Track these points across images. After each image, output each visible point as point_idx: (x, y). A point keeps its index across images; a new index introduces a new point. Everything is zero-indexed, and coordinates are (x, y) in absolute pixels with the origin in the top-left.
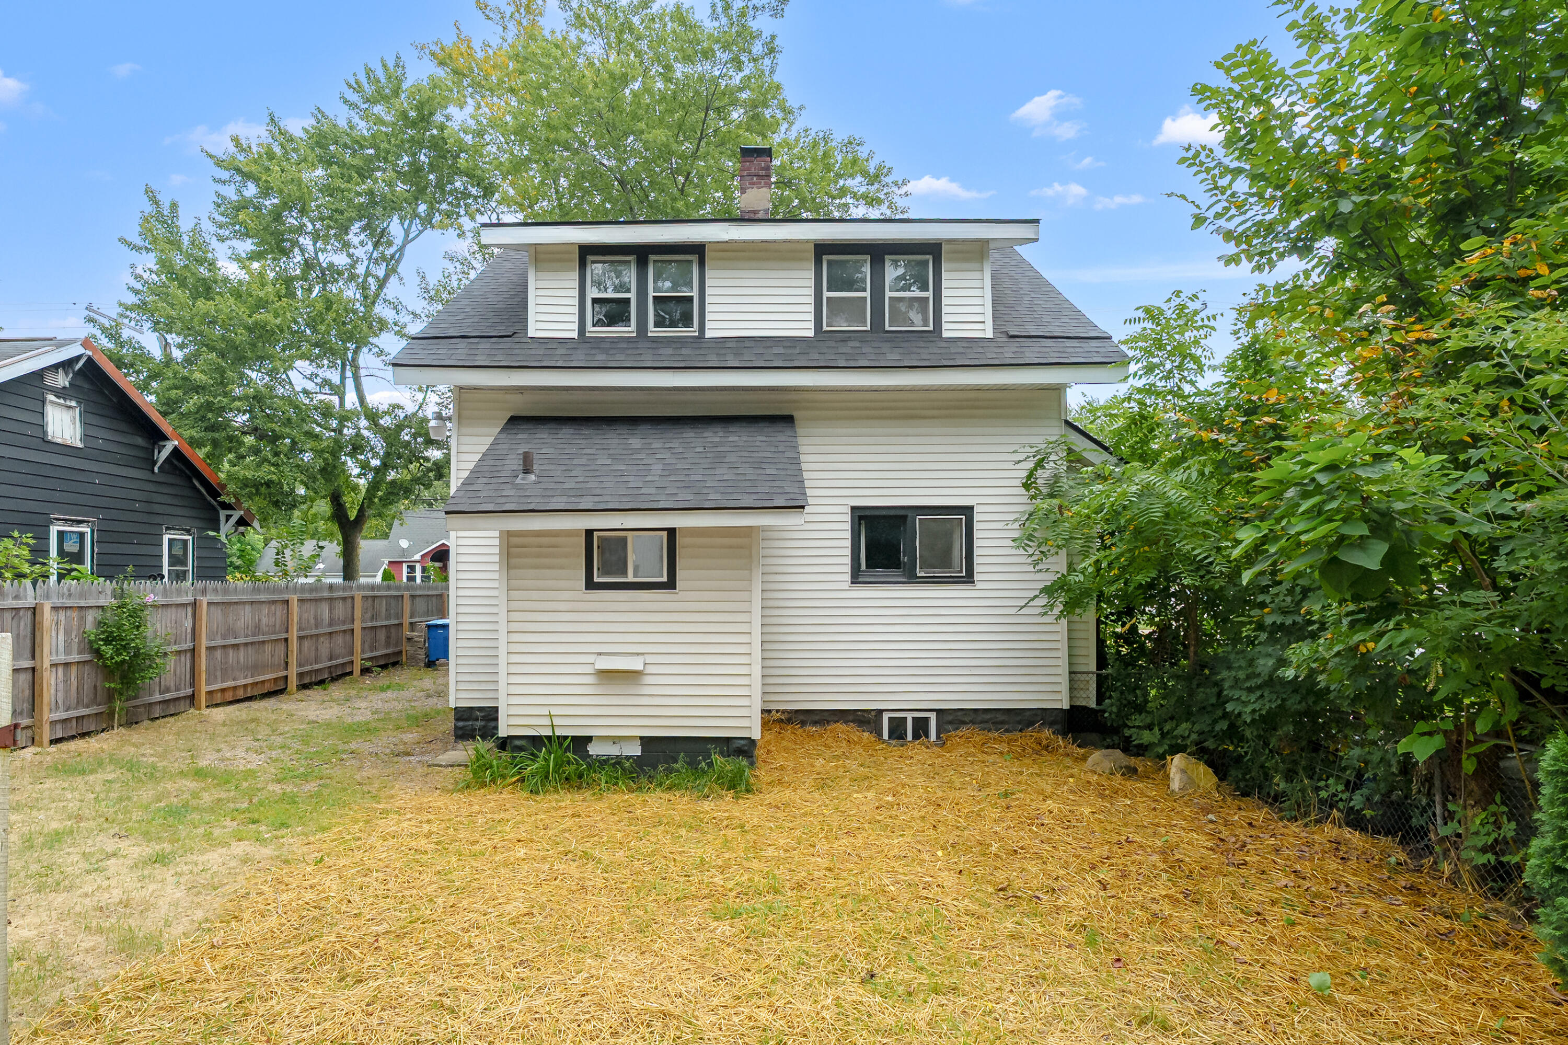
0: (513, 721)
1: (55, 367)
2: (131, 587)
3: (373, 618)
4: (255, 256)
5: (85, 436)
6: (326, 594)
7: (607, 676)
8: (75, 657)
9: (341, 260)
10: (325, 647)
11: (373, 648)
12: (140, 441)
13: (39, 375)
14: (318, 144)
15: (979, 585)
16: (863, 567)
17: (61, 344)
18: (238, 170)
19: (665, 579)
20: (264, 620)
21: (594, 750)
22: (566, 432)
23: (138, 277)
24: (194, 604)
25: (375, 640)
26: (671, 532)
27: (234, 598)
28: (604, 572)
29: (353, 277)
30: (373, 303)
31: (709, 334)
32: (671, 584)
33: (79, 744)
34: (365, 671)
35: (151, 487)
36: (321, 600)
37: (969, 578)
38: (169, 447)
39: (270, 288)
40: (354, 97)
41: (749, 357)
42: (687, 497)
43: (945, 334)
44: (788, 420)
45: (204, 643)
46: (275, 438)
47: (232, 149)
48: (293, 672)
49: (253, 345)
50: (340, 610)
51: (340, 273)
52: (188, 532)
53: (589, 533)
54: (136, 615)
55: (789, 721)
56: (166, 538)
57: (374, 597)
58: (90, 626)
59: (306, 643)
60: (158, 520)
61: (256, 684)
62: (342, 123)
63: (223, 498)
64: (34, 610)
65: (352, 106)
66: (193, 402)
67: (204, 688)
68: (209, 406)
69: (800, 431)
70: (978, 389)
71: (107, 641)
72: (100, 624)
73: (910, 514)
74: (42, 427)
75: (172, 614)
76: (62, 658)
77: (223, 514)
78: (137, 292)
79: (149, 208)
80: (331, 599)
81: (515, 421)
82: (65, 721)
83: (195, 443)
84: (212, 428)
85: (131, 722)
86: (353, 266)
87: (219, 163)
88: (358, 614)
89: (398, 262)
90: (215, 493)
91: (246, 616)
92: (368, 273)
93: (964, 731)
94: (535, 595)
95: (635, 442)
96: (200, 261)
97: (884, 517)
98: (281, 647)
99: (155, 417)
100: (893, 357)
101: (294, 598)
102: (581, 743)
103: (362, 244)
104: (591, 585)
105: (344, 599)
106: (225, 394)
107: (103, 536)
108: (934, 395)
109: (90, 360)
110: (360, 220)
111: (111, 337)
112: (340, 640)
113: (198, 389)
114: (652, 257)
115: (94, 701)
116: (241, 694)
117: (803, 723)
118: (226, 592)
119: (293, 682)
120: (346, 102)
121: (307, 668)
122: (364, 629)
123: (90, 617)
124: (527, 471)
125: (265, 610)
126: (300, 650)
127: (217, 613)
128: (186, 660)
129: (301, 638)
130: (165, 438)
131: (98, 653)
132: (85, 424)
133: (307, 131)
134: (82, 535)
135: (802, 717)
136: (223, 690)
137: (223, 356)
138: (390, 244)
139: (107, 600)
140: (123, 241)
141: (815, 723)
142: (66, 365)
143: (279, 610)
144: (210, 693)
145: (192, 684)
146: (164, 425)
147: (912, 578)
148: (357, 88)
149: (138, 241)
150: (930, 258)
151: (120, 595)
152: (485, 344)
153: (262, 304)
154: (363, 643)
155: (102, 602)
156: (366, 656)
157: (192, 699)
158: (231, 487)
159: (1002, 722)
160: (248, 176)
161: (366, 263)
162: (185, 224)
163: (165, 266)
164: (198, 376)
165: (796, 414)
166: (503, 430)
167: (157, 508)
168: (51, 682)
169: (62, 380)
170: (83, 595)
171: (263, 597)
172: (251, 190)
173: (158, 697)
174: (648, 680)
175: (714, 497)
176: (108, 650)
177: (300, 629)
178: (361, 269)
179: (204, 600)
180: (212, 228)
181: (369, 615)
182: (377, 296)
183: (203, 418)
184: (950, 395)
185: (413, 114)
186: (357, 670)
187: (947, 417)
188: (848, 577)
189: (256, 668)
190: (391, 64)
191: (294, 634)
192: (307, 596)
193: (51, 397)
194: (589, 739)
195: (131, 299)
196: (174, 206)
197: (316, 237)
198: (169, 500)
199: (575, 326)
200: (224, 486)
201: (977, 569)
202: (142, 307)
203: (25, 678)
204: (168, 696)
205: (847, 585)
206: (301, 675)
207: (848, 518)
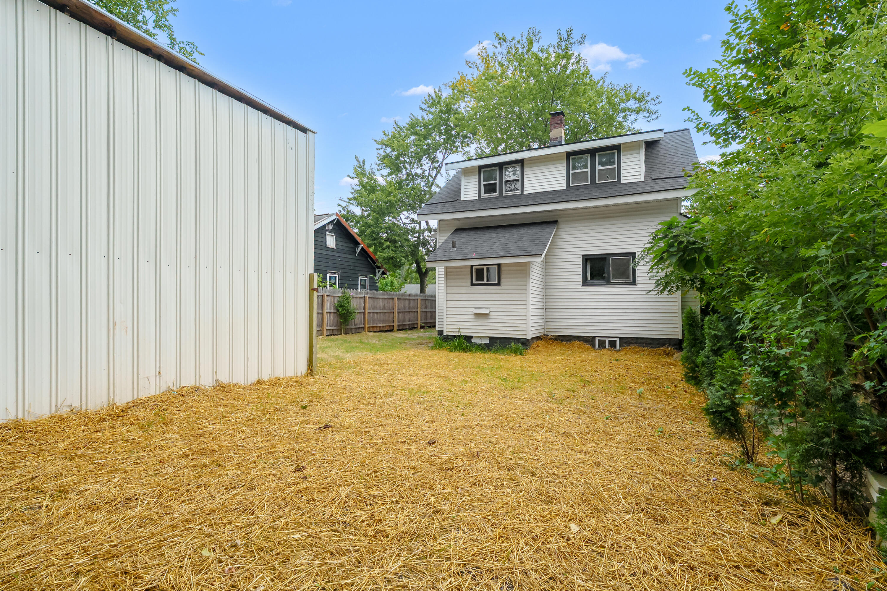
0: (448, 330)
1: (329, 223)
2: (347, 290)
3: (425, 308)
4: (390, 174)
5: (337, 245)
6: (407, 297)
7: (477, 315)
8: (332, 311)
9: (419, 171)
10: (407, 317)
11: (425, 319)
12: (352, 245)
13: (324, 226)
14: (412, 128)
15: (639, 285)
16: (589, 278)
17: (330, 215)
18: (384, 144)
19: (497, 282)
20: (386, 305)
21: (474, 341)
22: (472, 233)
23: (353, 189)
24: (365, 297)
25: (426, 316)
26: (499, 265)
27: (377, 297)
28: (478, 280)
29: (423, 177)
30: (431, 186)
31: (525, 193)
32: (499, 284)
33: (333, 337)
34: (422, 327)
35: (355, 261)
36: (406, 299)
37: (634, 283)
38: (360, 247)
39: (393, 187)
40: (424, 106)
41: (538, 200)
42: (503, 253)
43: (622, 182)
44: (555, 222)
45: (367, 311)
46: (395, 242)
47: (382, 136)
48: (396, 324)
49: (388, 209)
50: (413, 303)
51: (418, 176)
52: (366, 276)
53: (472, 266)
54: (348, 299)
55: (556, 340)
56: (360, 278)
57: (426, 300)
58: (336, 302)
59: (401, 315)
60: (357, 272)
61: (383, 326)
62: (420, 118)
63: (377, 264)
64: (322, 296)
65: (424, 110)
66: (368, 231)
67: (367, 326)
68: (373, 232)
69: (560, 226)
70: (637, 203)
71: (340, 307)
72: (339, 301)
73: (607, 257)
74: (325, 242)
75: (358, 300)
76: (329, 311)
77: (377, 270)
78: (352, 193)
79: (356, 163)
80: (409, 299)
81: (458, 230)
82: (330, 330)
83: (369, 246)
84: (375, 239)
85: (346, 333)
86: (423, 173)
87: (378, 143)
88: (419, 306)
89: (441, 168)
90: (374, 263)
91: (380, 303)
92: (429, 175)
93: (632, 346)
94: (455, 288)
95: (494, 235)
96: (372, 179)
97: (597, 259)
98: (392, 314)
99: (356, 237)
100: (595, 194)
101: (396, 298)
102: (469, 338)
103: (427, 163)
104: (472, 285)
105: (414, 300)
106: (379, 227)
107: (342, 278)
108: (620, 207)
109: (338, 220)
110: (425, 155)
111: (345, 210)
112: (413, 314)
113: (369, 226)
114: (504, 166)
115: (336, 325)
116: (378, 329)
117: (562, 341)
118: (374, 294)
119: (396, 328)
120: (421, 109)
121: (401, 323)
122: (422, 311)
123: (336, 299)
124: (453, 247)
125: (387, 301)
126: (398, 317)
127: (371, 301)
128: (362, 315)
129: (398, 312)
130: (359, 244)
131: (338, 310)
132: (337, 241)
133: (407, 124)
134: (335, 277)
135: (562, 338)
136: (373, 327)
137: (378, 214)
138: (438, 161)
139: (340, 294)
140: (349, 176)
141: (567, 341)
142: (332, 222)
143: (391, 301)
144: (369, 327)
145: (364, 324)
146: (359, 239)
147: (608, 283)
148: (426, 102)
149: (353, 175)
150: (616, 151)
151: (344, 293)
152: (447, 205)
153: (389, 194)
154: (421, 317)
155: (339, 295)
156: (423, 322)
157: (363, 328)
158: (380, 260)
159: (650, 344)
160: (387, 146)
161: (428, 171)
162: (367, 167)
163: (361, 183)
164: (370, 221)
165: (559, 220)
166: (452, 234)
167: (357, 268)
168: (326, 317)
169: (330, 227)
170: (334, 292)
171: (386, 297)
172: (389, 150)
173: (354, 326)
174: (491, 317)
175: (512, 253)
176: (340, 309)
177: (398, 309)
178: (427, 174)
179: (367, 296)
180: (376, 167)
181: (424, 307)
182: (433, 183)
183: (372, 236)
184: (624, 207)
185: (444, 109)
186: (419, 327)
187: (625, 216)
188: (581, 283)
189: (384, 321)
190: (437, 90)
191: (396, 311)
192: (401, 297)
193: (328, 233)
194: (472, 337)
195: (351, 196)
196: (364, 161)
197: (410, 163)
198: (360, 265)
199: (477, 195)
200: (377, 260)
201: (637, 279)
202: (354, 198)
203: (320, 315)
204: (357, 326)
205: (580, 286)
206: (398, 326)
207: (581, 259)
